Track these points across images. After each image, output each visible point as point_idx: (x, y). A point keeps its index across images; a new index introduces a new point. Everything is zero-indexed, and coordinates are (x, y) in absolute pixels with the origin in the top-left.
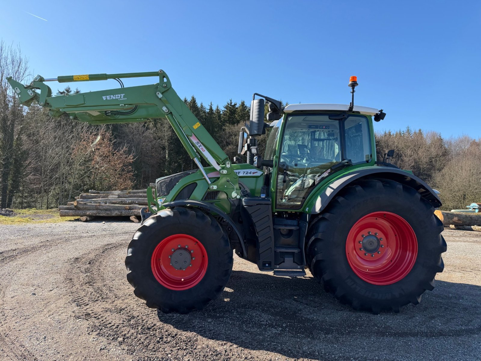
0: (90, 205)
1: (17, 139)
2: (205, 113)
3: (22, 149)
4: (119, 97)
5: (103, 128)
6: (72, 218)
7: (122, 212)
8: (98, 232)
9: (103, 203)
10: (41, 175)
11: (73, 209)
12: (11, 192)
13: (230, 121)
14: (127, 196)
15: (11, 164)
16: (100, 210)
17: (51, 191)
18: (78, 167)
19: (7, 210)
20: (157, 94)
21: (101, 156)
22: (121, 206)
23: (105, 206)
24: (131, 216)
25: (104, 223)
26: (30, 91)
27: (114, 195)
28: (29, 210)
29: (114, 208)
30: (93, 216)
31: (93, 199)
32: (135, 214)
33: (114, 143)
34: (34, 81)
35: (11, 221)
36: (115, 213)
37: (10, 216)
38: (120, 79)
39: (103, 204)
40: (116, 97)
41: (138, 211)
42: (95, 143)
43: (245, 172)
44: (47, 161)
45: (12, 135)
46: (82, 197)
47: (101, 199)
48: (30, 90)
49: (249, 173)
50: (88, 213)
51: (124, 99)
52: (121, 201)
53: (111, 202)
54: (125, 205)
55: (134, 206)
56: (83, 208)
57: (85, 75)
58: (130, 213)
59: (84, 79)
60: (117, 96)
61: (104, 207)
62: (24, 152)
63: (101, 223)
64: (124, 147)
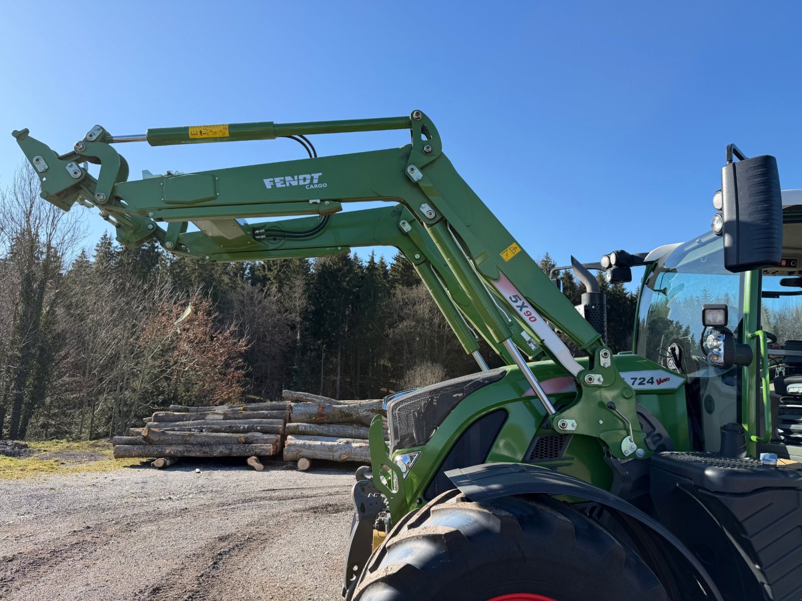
0: (172, 435)
1: (48, 312)
2: (362, 269)
3: (55, 330)
4: (308, 182)
5: (197, 294)
6: (137, 461)
7: (231, 449)
8: (191, 496)
9: (196, 430)
10: (84, 375)
11: (141, 443)
12: (30, 406)
13: (404, 280)
14: (240, 417)
15: (33, 356)
16: (190, 444)
17: (99, 404)
18: (151, 362)
19: (16, 444)
20: (409, 170)
21: (190, 342)
22: (231, 437)
23: (200, 437)
24: (249, 457)
25: (199, 472)
26: (71, 166)
27: (217, 414)
28: (57, 442)
29: (216, 441)
30: (178, 457)
31: (178, 423)
32: (256, 452)
33: (215, 318)
34: (86, 140)
35: (20, 468)
36: (218, 451)
37: (20, 456)
38: (305, 136)
39: (196, 432)
40: (298, 180)
41: (262, 446)
42: (180, 320)
43: (636, 379)
44: (96, 351)
45: (39, 306)
46: (157, 419)
47: (193, 422)
48: (74, 163)
49: (648, 382)
50: (167, 451)
51: (320, 186)
52: (230, 427)
53: (210, 428)
54: (238, 435)
55: (254, 436)
56: (158, 441)
57: (220, 126)
58: (247, 450)
59: (215, 136)
60: (301, 177)
61: (199, 440)
62: (58, 336)
63: (193, 472)
64: (233, 325)
